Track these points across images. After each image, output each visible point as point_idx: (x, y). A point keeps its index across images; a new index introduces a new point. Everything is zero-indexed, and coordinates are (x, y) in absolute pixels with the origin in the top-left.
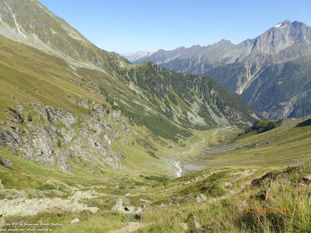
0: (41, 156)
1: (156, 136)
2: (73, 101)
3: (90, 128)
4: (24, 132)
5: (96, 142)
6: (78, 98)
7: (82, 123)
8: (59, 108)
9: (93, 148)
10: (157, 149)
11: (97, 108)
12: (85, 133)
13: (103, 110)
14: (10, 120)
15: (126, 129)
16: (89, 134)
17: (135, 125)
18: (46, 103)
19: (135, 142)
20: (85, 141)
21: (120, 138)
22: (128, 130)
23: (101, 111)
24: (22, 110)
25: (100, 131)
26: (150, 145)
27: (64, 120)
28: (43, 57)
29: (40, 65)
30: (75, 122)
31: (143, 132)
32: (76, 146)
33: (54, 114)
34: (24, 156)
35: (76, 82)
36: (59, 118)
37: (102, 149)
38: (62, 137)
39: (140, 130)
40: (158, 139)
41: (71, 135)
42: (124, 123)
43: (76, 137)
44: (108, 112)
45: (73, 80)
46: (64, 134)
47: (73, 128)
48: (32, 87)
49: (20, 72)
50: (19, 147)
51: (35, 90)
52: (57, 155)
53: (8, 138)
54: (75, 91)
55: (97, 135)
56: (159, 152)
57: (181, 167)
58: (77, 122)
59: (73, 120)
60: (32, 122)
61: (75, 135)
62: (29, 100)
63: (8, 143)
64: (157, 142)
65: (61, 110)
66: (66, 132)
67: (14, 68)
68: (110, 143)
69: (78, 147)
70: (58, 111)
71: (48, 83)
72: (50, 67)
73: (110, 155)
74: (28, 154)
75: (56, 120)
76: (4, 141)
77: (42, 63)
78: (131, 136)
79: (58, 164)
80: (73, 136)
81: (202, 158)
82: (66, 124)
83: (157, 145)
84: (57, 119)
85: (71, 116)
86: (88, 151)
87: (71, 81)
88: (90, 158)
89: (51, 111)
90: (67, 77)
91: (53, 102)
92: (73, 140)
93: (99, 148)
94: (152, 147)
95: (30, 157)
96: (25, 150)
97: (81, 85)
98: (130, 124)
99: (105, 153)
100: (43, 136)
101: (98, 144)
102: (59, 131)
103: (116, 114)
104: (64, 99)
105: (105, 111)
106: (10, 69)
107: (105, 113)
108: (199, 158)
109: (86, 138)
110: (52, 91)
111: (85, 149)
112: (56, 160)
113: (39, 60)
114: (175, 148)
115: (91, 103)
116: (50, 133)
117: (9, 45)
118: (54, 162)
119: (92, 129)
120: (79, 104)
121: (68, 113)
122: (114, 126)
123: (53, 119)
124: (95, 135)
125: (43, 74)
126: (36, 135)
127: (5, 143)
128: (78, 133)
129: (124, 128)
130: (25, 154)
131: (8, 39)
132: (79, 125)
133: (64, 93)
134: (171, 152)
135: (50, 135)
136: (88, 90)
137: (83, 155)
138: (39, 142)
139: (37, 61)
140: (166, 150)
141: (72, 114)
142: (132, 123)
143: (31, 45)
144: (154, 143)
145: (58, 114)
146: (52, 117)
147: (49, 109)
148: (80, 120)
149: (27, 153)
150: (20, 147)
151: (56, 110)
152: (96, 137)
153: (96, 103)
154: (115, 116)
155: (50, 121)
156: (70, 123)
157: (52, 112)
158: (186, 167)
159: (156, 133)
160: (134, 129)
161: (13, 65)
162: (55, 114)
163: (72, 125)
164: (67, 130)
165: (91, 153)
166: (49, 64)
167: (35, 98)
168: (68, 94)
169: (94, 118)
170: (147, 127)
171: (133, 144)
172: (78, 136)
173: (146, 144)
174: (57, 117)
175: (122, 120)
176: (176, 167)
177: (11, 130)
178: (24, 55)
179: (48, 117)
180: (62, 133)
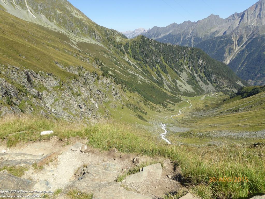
1: (147, 101)
2: (60, 67)
3: (75, 92)
5: (80, 104)
6: (67, 64)
7: (64, 86)
8: (40, 72)
9: (76, 110)
10: (146, 113)
11: (87, 75)
12: (67, 96)
13: (93, 77)
15: (116, 94)
16: (71, 97)
17: (127, 91)
18: (27, 66)
19: (125, 107)
20: (67, 104)
21: (109, 102)
22: (119, 95)
23: (92, 78)
25: (86, 94)
26: (140, 109)
27: (45, 83)
28: (44, 32)
29: (39, 38)
30: (57, 85)
31: (135, 98)
32: (58, 108)
33: (35, 77)
35: (72, 53)
36: (41, 81)
37: (87, 111)
39: (131, 96)
40: (148, 104)
41: (53, 97)
42: (114, 89)
43: (58, 100)
44: (98, 79)
45: (69, 51)
46: (46, 96)
47: (55, 91)
48: (19, 53)
49: (9, 40)
51: (21, 55)
54: (66, 59)
55: (82, 98)
56: (148, 116)
57: (166, 129)
58: (59, 85)
59: (55, 83)
61: (57, 97)
62: (6, 63)
64: (148, 107)
65: (42, 73)
66: (48, 95)
67: (5, 37)
68: (96, 106)
69: (60, 109)
70: (39, 75)
71: (37, 50)
72: (49, 40)
73: (94, 116)
75: (37, 83)
77: (42, 37)
78: (121, 101)
80: (55, 99)
81: (187, 121)
82: (48, 87)
83: (146, 109)
84: (39, 82)
85: (52, 79)
86: (71, 113)
87: (67, 51)
88: (71, 120)
89: (32, 74)
90: (64, 48)
91: (34, 66)
92: (55, 102)
93: (83, 110)
94: (141, 111)
97: (76, 56)
98: (122, 91)
99: (90, 115)
101: (83, 106)
102: (40, 93)
103: (106, 81)
104: (51, 64)
105: (95, 78)
107: (96, 79)
108: (185, 121)
109: (68, 101)
110: (39, 57)
111: (67, 111)
113: (39, 34)
114: (164, 112)
115: (81, 70)
117: (14, 21)
119: (77, 93)
120: (67, 70)
121: (49, 76)
122: (104, 91)
123: (34, 82)
124: (79, 98)
125: (37, 44)
128: (59, 95)
129: (114, 93)
131: (14, 17)
132: (60, 88)
133: (52, 59)
134: (159, 116)
136: (83, 60)
137: (65, 116)
139: (38, 35)
140: (155, 114)
141: (54, 78)
142: (125, 90)
143: (39, 23)
144: (144, 107)
145: (39, 77)
146: (33, 80)
147: (29, 72)
148: (62, 83)
151: (37, 74)
152: (80, 100)
153: (86, 70)
154: (105, 82)
155: (31, 84)
156: (51, 86)
157: (33, 76)
158: (171, 129)
159: (147, 99)
160: (126, 95)
161: (5, 34)
162: (37, 77)
163: (54, 88)
164: (49, 92)
165: (73, 115)
166: (49, 37)
167: (16, 61)
168: (56, 60)
169: (79, 82)
170: (139, 93)
171: (122, 108)
172: (60, 98)
173: (136, 108)
174: (38, 80)
175: (112, 86)
176: (162, 129)
178: (26, 29)
179: (27, 80)
180: (44, 95)
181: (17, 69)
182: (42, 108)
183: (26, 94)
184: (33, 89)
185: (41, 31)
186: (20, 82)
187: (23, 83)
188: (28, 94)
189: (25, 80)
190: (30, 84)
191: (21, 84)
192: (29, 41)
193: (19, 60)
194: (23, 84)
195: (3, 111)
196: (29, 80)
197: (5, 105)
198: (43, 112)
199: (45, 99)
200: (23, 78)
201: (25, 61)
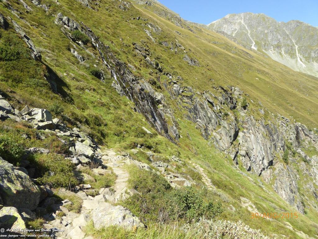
0: (244, 157)
4: (226, 115)
14: (213, 96)
18: (298, 119)
24: (238, 93)
33: (306, 135)
34: (215, 143)
36: (313, 142)
38: (306, 163)
46: (316, 164)
48: (288, 103)
49: (280, 87)
50: (212, 131)
52: (277, 171)
53: (202, 113)
60: (246, 111)
63: (199, 120)
67: (275, 84)
70: (312, 132)
74: (221, 144)
75: (307, 143)
76: (195, 116)
77: (314, 87)
79: (275, 185)
84: (310, 143)
89: (303, 130)
91: (308, 120)
95: (223, 149)
96: (218, 137)
100: (257, 133)
102: (308, 158)
106: (270, 84)
110: (313, 111)
112: (275, 178)
113: (311, 84)
116: (273, 137)
117: (282, 69)
118: (270, 179)
123: (304, 141)
125: (309, 95)
126: (247, 129)
127: (196, 119)
130: (217, 141)
131: (283, 66)
135: (273, 140)
138: (249, 139)
139: (309, 85)
143: (309, 73)
145: (312, 136)
146: (303, 139)
147: (300, 127)
149: (221, 141)
150: (214, 131)
151: (310, 131)
155: (299, 143)
157: (304, 132)
161: (276, 82)
162: (308, 136)
167: (286, 112)
174: (309, 139)
177: (206, 105)
178: (295, 78)
179: (296, 137)
180: (312, 162)
181: (287, 120)
182: (312, 180)
183: (294, 154)
184: (300, 150)
185: (313, 81)
186: (288, 137)
187: (291, 139)
188: (296, 154)
189: (293, 136)
190: (297, 143)
191: (288, 140)
192: (300, 90)
193: (290, 110)
194: (290, 141)
195: (277, 169)
196: (297, 138)
197: (281, 161)
198: (312, 185)
199: (314, 167)
200: (291, 133)
201: (297, 113)
